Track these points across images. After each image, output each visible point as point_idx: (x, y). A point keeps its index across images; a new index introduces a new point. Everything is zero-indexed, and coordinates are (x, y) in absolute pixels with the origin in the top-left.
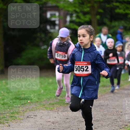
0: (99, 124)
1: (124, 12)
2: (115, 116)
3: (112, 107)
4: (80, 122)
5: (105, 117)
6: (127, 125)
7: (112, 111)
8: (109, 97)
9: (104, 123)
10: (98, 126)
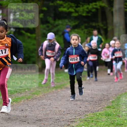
0: (42, 123)
1: (68, 11)
2: (58, 115)
3: (55, 107)
4: (22, 121)
5: (48, 116)
6: (69, 125)
7: (55, 111)
8: (52, 96)
9: (46, 123)
10: (41, 126)
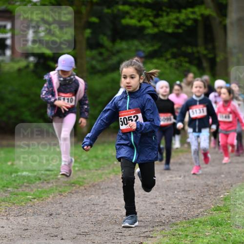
0: (88, 240)
1: (138, 24)
3: (114, 208)
4: (50, 236)
5: (99, 227)
7: (114, 216)
8: (108, 188)
9: (97, 239)
